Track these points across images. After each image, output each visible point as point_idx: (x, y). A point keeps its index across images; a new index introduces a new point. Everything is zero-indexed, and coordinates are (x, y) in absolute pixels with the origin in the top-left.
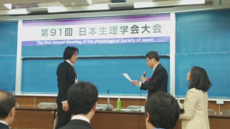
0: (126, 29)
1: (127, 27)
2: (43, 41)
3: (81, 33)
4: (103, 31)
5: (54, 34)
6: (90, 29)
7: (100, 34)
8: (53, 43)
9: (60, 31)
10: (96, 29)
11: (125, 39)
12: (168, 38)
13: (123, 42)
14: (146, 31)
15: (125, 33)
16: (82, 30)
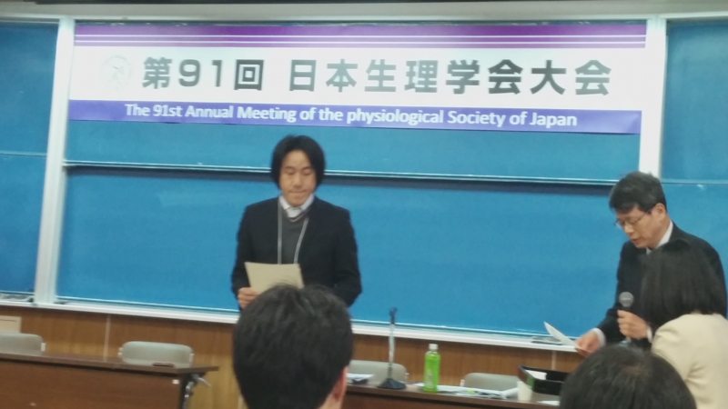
0: (471, 75)
1: (475, 67)
2: (150, 105)
3: (298, 81)
4: (381, 78)
5: (191, 79)
6: (330, 66)
7: (368, 89)
8: (187, 114)
9: (215, 67)
10: (354, 66)
11: (467, 111)
12: (635, 116)
13: (457, 123)
14: (548, 84)
15: (468, 88)
16: (299, 69)
